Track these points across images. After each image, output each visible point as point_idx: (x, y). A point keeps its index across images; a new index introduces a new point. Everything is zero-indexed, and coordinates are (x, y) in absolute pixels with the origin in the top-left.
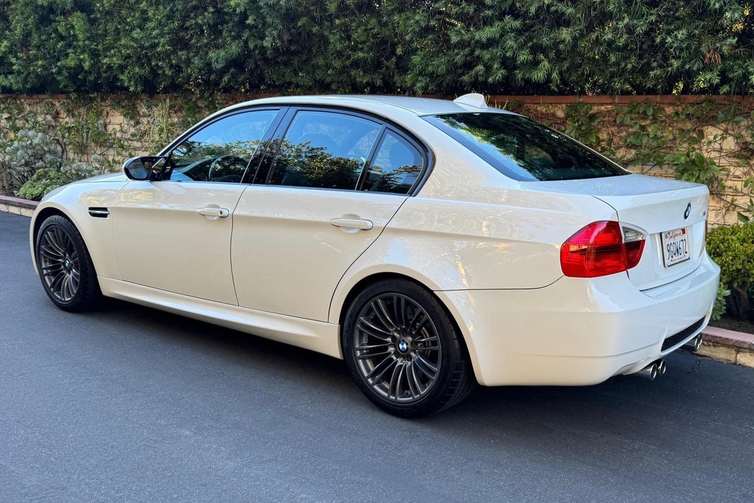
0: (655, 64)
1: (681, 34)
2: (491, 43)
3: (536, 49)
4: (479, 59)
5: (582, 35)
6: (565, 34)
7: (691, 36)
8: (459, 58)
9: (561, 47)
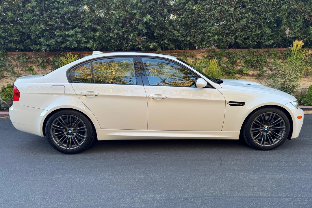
0: (125, 43)
1: (132, 35)
2: (72, 36)
3: (87, 38)
4: (68, 40)
5: (102, 34)
6: (97, 34)
7: (134, 36)
8: (59, 40)
9: (96, 37)
